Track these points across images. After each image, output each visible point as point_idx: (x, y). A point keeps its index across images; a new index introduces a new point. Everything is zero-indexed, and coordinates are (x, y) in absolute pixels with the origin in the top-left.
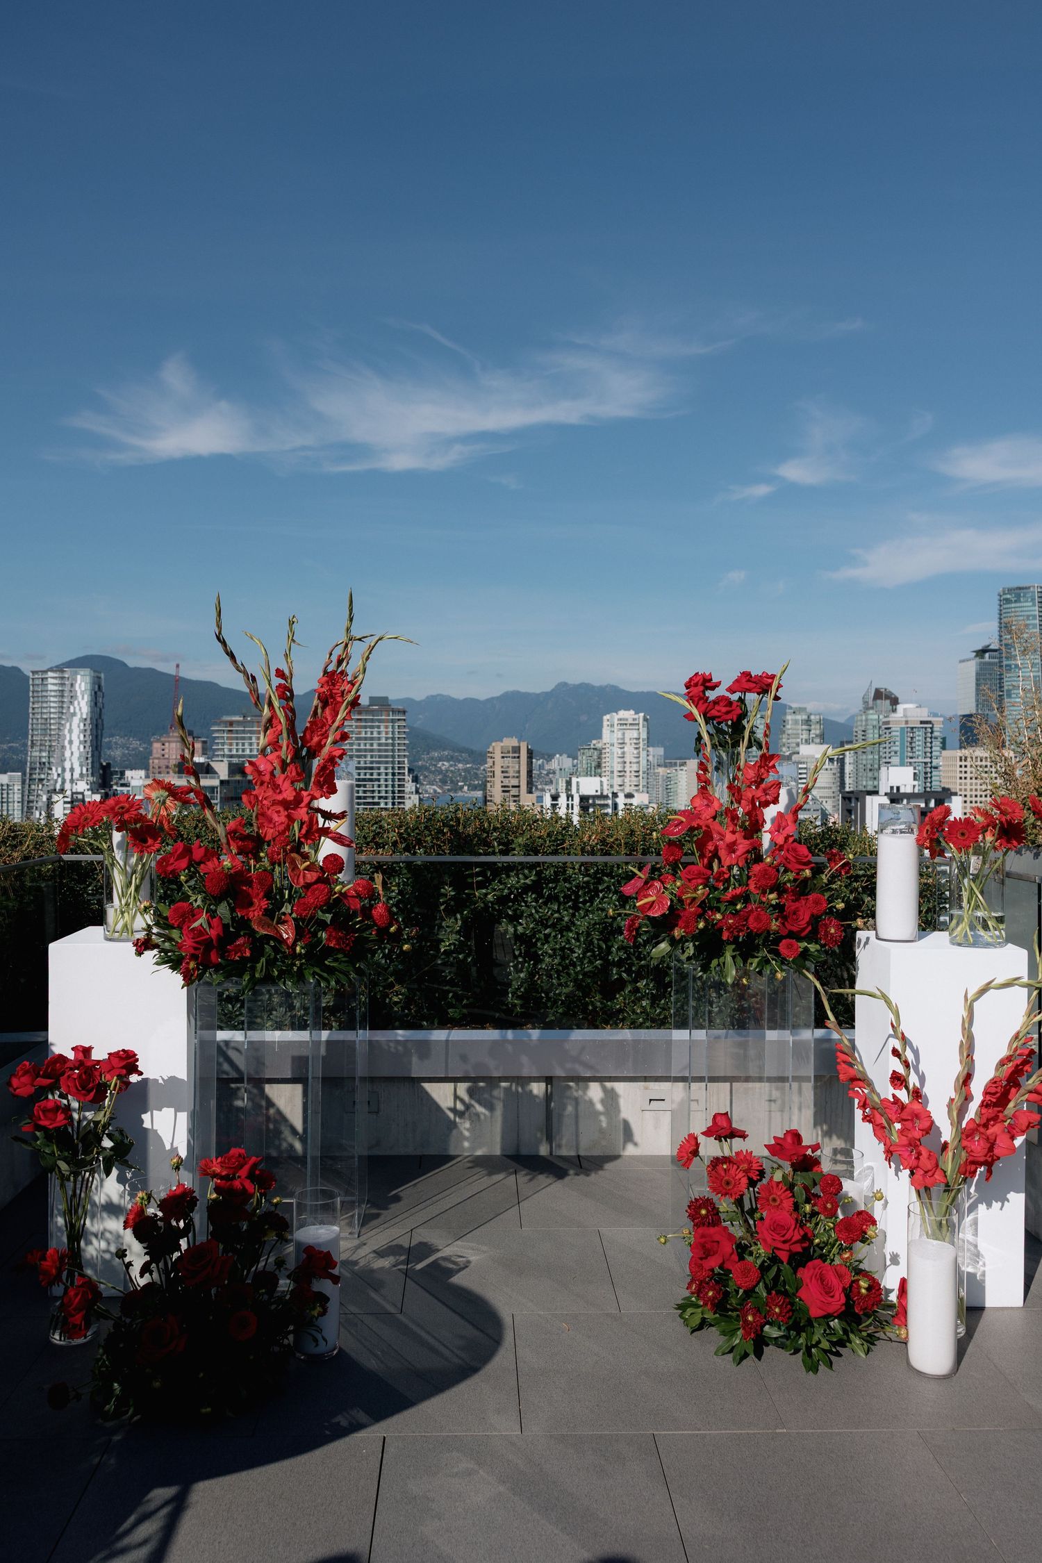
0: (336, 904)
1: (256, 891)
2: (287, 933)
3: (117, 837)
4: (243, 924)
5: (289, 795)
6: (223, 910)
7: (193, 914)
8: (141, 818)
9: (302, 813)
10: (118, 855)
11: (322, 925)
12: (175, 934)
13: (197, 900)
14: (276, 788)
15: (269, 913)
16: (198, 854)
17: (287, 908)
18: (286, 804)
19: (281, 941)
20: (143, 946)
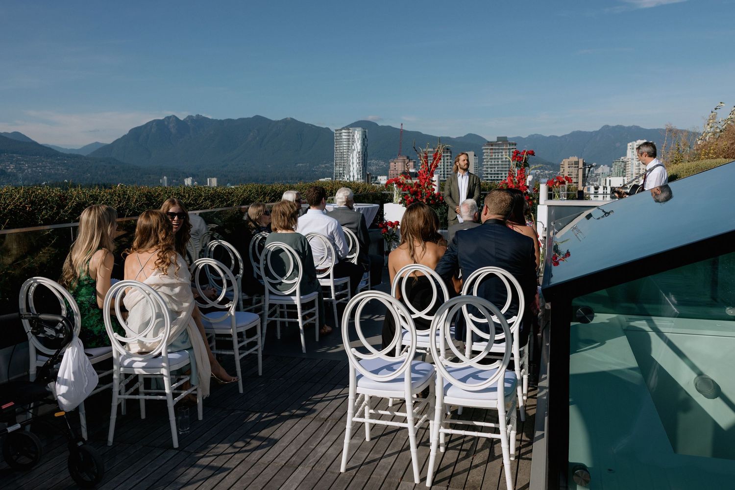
0: (434, 196)
1: (419, 193)
2: (424, 201)
3: (395, 185)
4: (417, 200)
5: (425, 177)
6: (414, 197)
7: (409, 197)
8: (399, 182)
9: (427, 180)
10: (395, 188)
11: (430, 200)
12: (406, 201)
13: (409, 195)
14: (423, 176)
15: (421, 197)
16: (409, 187)
17: (424, 197)
18: (424, 179)
19: (423, 202)
20: (400, 203)
